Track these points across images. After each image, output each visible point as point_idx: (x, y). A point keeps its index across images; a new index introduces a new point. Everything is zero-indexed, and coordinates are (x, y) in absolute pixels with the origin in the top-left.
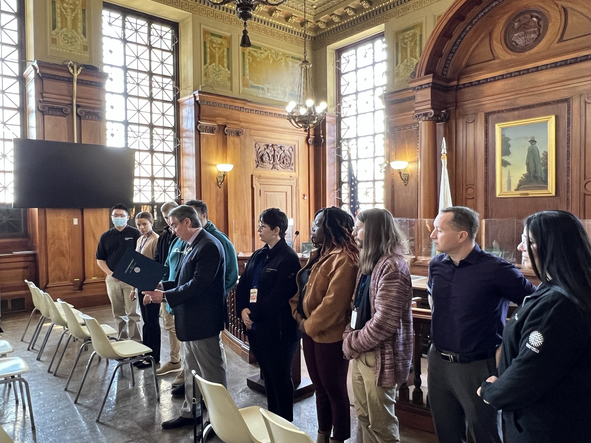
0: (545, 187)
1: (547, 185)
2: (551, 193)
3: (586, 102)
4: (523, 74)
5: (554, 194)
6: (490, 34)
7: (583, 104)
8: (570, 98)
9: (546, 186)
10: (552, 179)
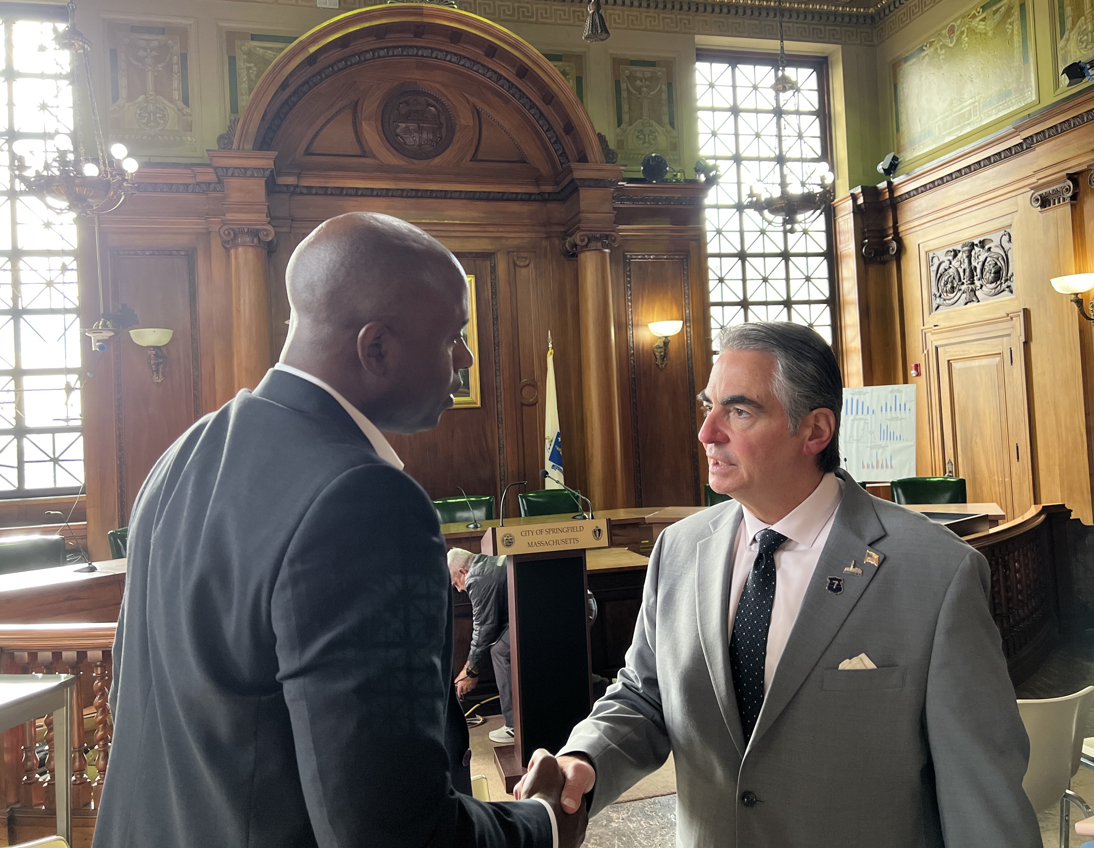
0: (465, 393)
1: (469, 389)
2: (475, 403)
3: (515, 265)
4: (422, 197)
5: (479, 405)
6: (355, 107)
7: (511, 265)
8: (494, 253)
9: (466, 390)
10: (475, 380)
